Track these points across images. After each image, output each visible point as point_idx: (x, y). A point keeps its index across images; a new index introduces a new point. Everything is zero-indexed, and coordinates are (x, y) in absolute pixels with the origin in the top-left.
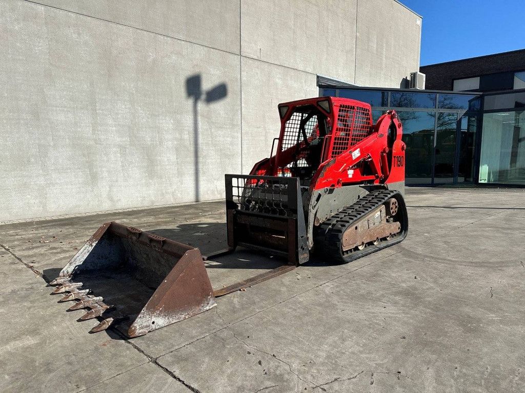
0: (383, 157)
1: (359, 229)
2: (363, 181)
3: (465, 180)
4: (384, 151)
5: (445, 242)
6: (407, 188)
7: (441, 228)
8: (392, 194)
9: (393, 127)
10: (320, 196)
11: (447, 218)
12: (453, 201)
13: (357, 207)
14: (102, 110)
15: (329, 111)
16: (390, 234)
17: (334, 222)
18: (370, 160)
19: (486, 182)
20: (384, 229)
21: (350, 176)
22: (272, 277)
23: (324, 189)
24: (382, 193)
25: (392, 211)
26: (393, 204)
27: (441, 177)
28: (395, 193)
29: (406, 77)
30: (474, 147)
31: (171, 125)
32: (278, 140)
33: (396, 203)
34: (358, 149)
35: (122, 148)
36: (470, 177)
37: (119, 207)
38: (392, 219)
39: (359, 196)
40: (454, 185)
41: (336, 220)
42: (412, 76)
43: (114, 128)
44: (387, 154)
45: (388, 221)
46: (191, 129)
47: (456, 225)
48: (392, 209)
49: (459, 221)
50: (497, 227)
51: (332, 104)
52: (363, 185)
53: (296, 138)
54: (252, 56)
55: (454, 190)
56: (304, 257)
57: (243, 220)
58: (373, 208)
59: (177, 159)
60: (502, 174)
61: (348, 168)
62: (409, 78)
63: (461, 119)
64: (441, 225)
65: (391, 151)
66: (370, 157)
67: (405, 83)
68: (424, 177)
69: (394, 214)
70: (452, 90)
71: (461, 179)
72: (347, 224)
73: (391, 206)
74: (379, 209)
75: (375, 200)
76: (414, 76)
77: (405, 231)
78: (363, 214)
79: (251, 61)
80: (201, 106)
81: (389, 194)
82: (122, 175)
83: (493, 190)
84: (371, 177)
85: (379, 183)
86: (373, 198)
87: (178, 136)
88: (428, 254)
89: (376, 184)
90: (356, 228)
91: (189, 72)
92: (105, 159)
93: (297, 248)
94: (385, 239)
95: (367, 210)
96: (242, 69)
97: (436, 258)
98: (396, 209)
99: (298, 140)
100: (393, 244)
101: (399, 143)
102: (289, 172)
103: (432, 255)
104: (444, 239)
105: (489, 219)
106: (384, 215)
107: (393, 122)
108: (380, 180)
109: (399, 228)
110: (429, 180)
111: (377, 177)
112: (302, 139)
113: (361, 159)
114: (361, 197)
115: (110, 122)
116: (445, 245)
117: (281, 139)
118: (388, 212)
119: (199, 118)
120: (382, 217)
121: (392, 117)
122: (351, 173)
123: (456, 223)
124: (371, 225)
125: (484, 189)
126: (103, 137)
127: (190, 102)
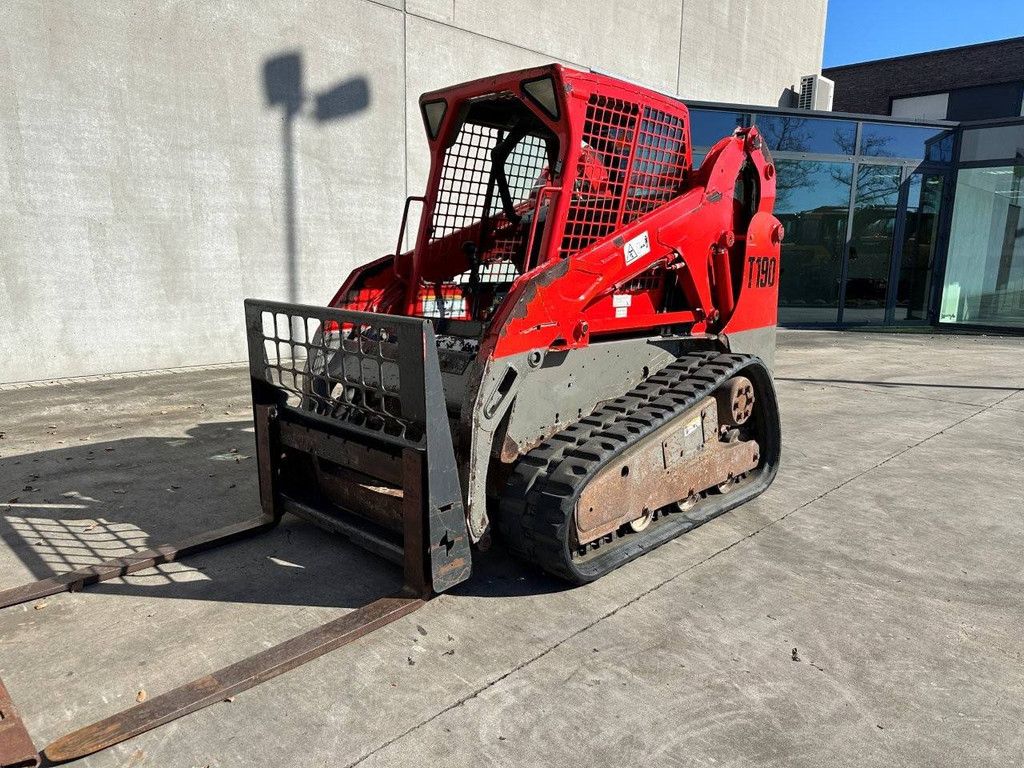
0: (717, 258)
1: (634, 473)
2: (659, 327)
3: (910, 317)
4: (722, 242)
5: (880, 499)
6: (784, 331)
7: (865, 446)
8: (738, 366)
9: (749, 177)
10: (511, 376)
11: (875, 415)
12: (887, 367)
13: (632, 405)
14: (36, 129)
15: (554, 112)
16: (730, 476)
17: (557, 456)
18: (678, 266)
19: (953, 320)
20: (711, 466)
21: (621, 313)
22: (326, 650)
23: (527, 352)
24: (711, 362)
25: (735, 414)
26: (740, 392)
27: (856, 306)
28: (747, 362)
29: (793, 87)
30: (932, 247)
31: (224, 173)
32: (421, 203)
33: (748, 389)
34: (645, 234)
35: (95, 227)
36: (920, 308)
37: (92, 370)
38: (736, 431)
39: (646, 370)
40: (886, 327)
41: (561, 451)
42: (806, 83)
43: (72, 176)
44: (730, 249)
45: (724, 438)
46: (278, 182)
47: (902, 436)
48: (736, 406)
49: (909, 423)
50: (1005, 447)
51: (562, 89)
52: (659, 338)
53: (482, 201)
54: (433, 15)
55: (886, 337)
56: (450, 568)
57: (297, 438)
58: (679, 408)
59: (241, 255)
60: (986, 302)
61: (609, 289)
62: (798, 90)
63: (908, 182)
64: (866, 437)
65: (740, 245)
66: (680, 260)
67: (790, 97)
68: (821, 307)
69: (742, 422)
70: (889, 114)
71: (901, 314)
72: (591, 466)
73: (735, 400)
74: (697, 411)
75: (688, 386)
76: (809, 83)
77: (771, 465)
78: (646, 430)
79: (430, 27)
80: (302, 128)
81: (730, 366)
82: (96, 291)
83: (972, 339)
84: (685, 316)
85: (707, 332)
86: (682, 378)
87: (242, 199)
88: (832, 546)
89: (696, 335)
90: (625, 471)
91: (274, 44)
92: (49, 251)
93: (427, 543)
94: (714, 490)
95: (660, 416)
96: (409, 44)
97: (857, 562)
98: (749, 408)
99: (487, 206)
100: (735, 506)
101: (763, 222)
102: (457, 297)
103: (845, 550)
104: (876, 488)
105: (982, 421)
106: (714, 425)
107: (749, 159)
108: (709, 325)
109: (755, 458)
110: (831, 314)
111: (700, 316)
112: (498, 204)
113: (653, 265)
114: (652, 372)
115: (61, 160)
116: (879, 510)
117: (430, 201)
118: (724, 415)
119: (298, 158)
120: (707, 432)
121: (748, 147)
122: (622, 303)
123: (900, 431)
124: (674, 459)
125: (952, 338)
126: (40, 197)
127: (275, 117)
